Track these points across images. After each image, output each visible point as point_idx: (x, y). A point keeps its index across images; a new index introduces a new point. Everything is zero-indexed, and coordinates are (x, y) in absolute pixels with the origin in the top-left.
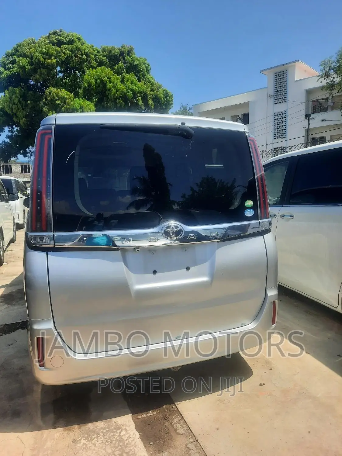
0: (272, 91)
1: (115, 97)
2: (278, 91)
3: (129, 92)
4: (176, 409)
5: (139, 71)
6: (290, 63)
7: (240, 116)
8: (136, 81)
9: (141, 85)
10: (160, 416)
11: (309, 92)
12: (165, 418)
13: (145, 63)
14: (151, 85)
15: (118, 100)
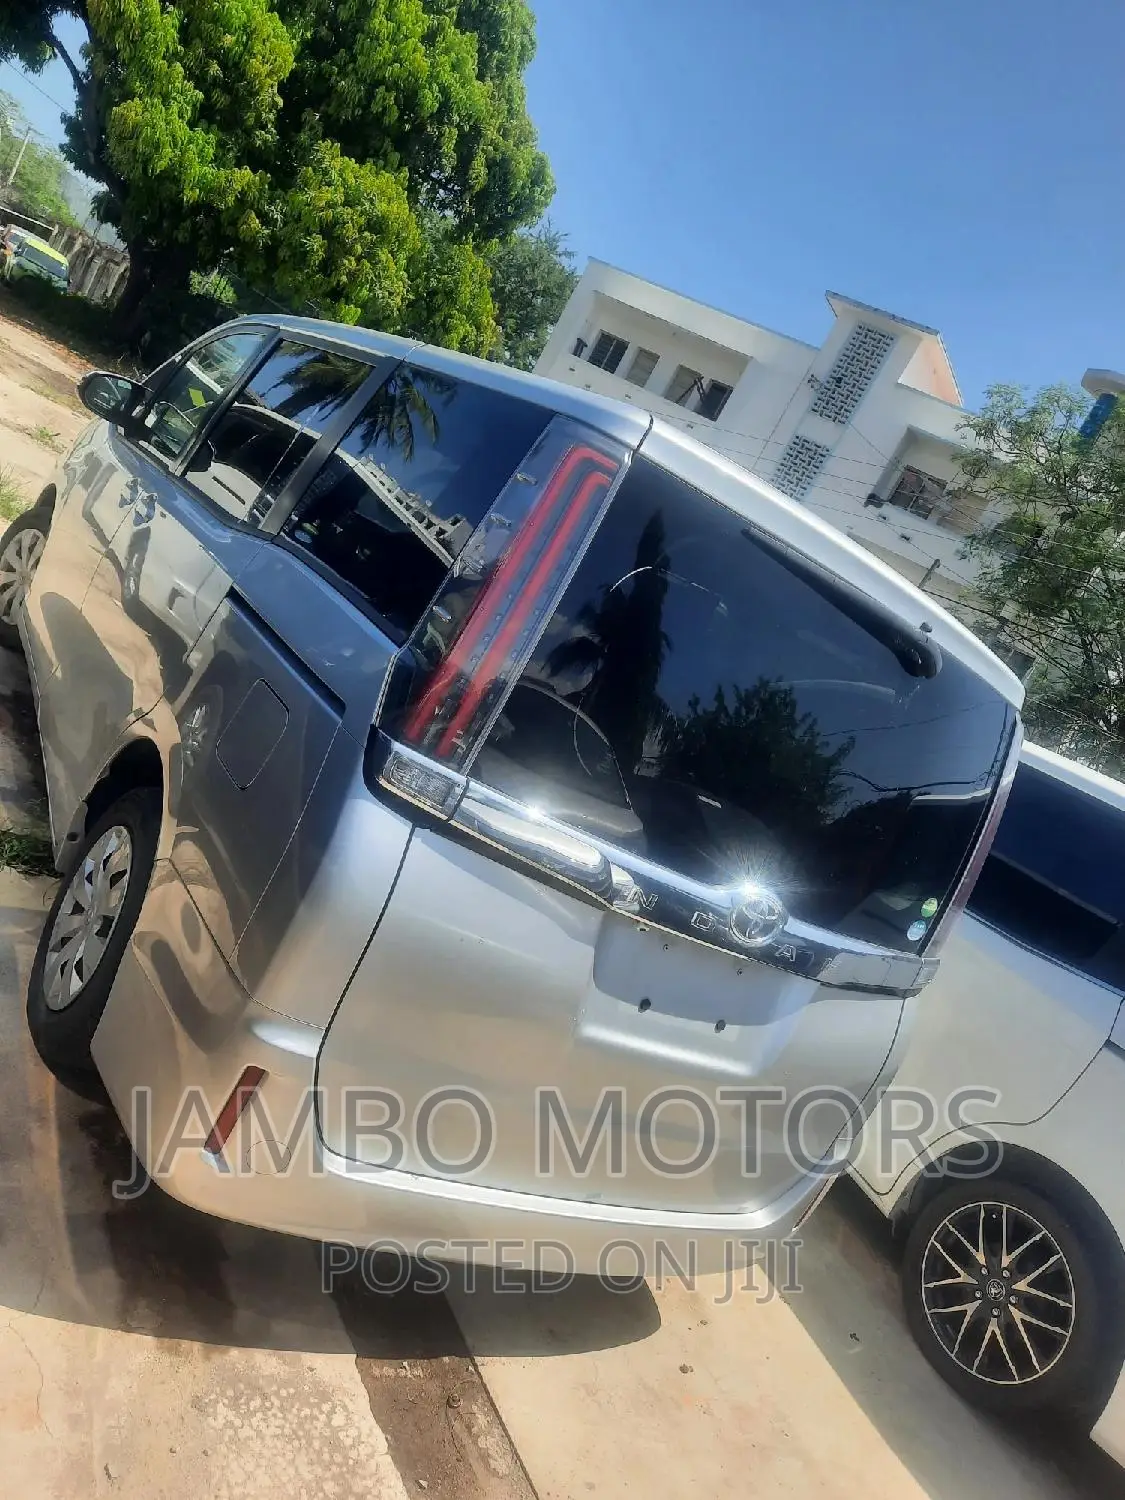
0: (824, 369)
1: (379, 75)
2: (839, 380)
3: (430, 89)
4: (475, 1378)
5: (495, 44)
6: (913, 324)
7: (705, 383)
8: (471, 67)
9: (477, 94)
10: (434, 1388)
11: (914, 439)
12: (450, 1403)
13: (525, 32)
14: (509, 112)
15: (382, 89)
